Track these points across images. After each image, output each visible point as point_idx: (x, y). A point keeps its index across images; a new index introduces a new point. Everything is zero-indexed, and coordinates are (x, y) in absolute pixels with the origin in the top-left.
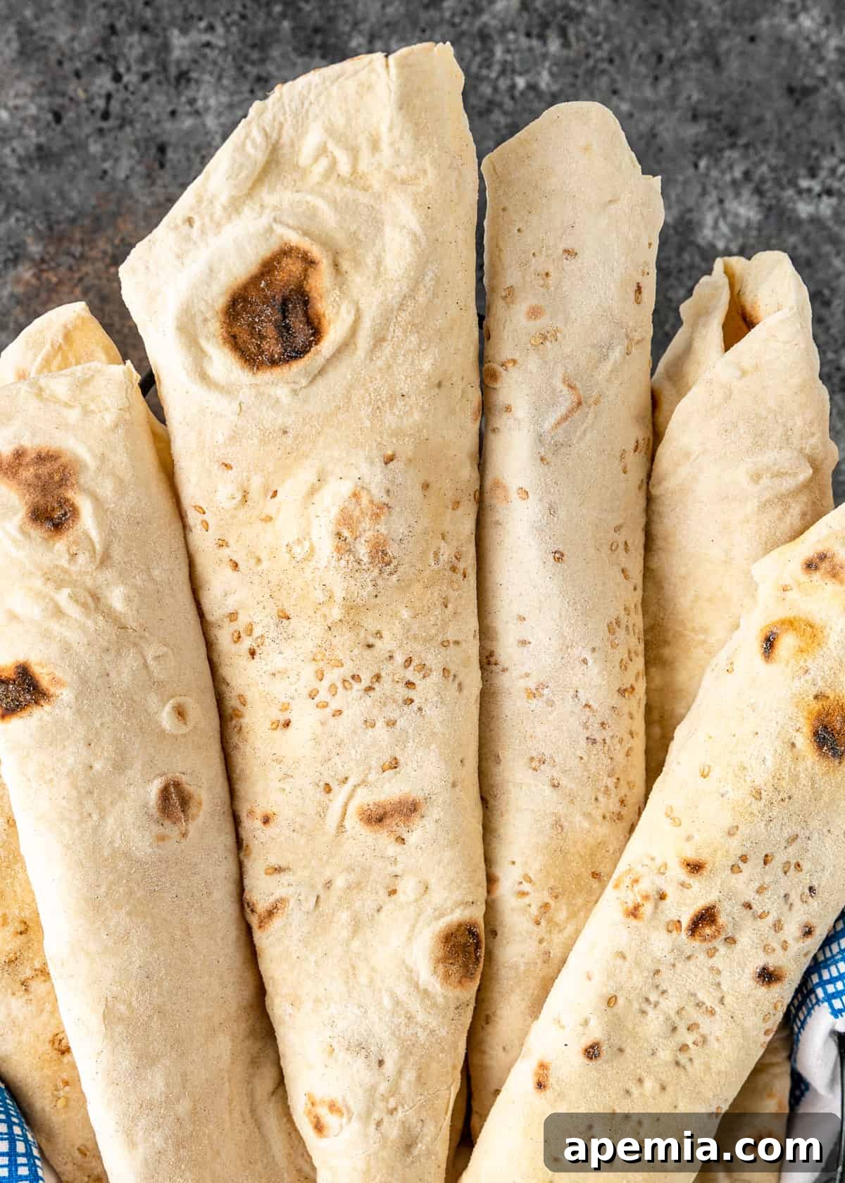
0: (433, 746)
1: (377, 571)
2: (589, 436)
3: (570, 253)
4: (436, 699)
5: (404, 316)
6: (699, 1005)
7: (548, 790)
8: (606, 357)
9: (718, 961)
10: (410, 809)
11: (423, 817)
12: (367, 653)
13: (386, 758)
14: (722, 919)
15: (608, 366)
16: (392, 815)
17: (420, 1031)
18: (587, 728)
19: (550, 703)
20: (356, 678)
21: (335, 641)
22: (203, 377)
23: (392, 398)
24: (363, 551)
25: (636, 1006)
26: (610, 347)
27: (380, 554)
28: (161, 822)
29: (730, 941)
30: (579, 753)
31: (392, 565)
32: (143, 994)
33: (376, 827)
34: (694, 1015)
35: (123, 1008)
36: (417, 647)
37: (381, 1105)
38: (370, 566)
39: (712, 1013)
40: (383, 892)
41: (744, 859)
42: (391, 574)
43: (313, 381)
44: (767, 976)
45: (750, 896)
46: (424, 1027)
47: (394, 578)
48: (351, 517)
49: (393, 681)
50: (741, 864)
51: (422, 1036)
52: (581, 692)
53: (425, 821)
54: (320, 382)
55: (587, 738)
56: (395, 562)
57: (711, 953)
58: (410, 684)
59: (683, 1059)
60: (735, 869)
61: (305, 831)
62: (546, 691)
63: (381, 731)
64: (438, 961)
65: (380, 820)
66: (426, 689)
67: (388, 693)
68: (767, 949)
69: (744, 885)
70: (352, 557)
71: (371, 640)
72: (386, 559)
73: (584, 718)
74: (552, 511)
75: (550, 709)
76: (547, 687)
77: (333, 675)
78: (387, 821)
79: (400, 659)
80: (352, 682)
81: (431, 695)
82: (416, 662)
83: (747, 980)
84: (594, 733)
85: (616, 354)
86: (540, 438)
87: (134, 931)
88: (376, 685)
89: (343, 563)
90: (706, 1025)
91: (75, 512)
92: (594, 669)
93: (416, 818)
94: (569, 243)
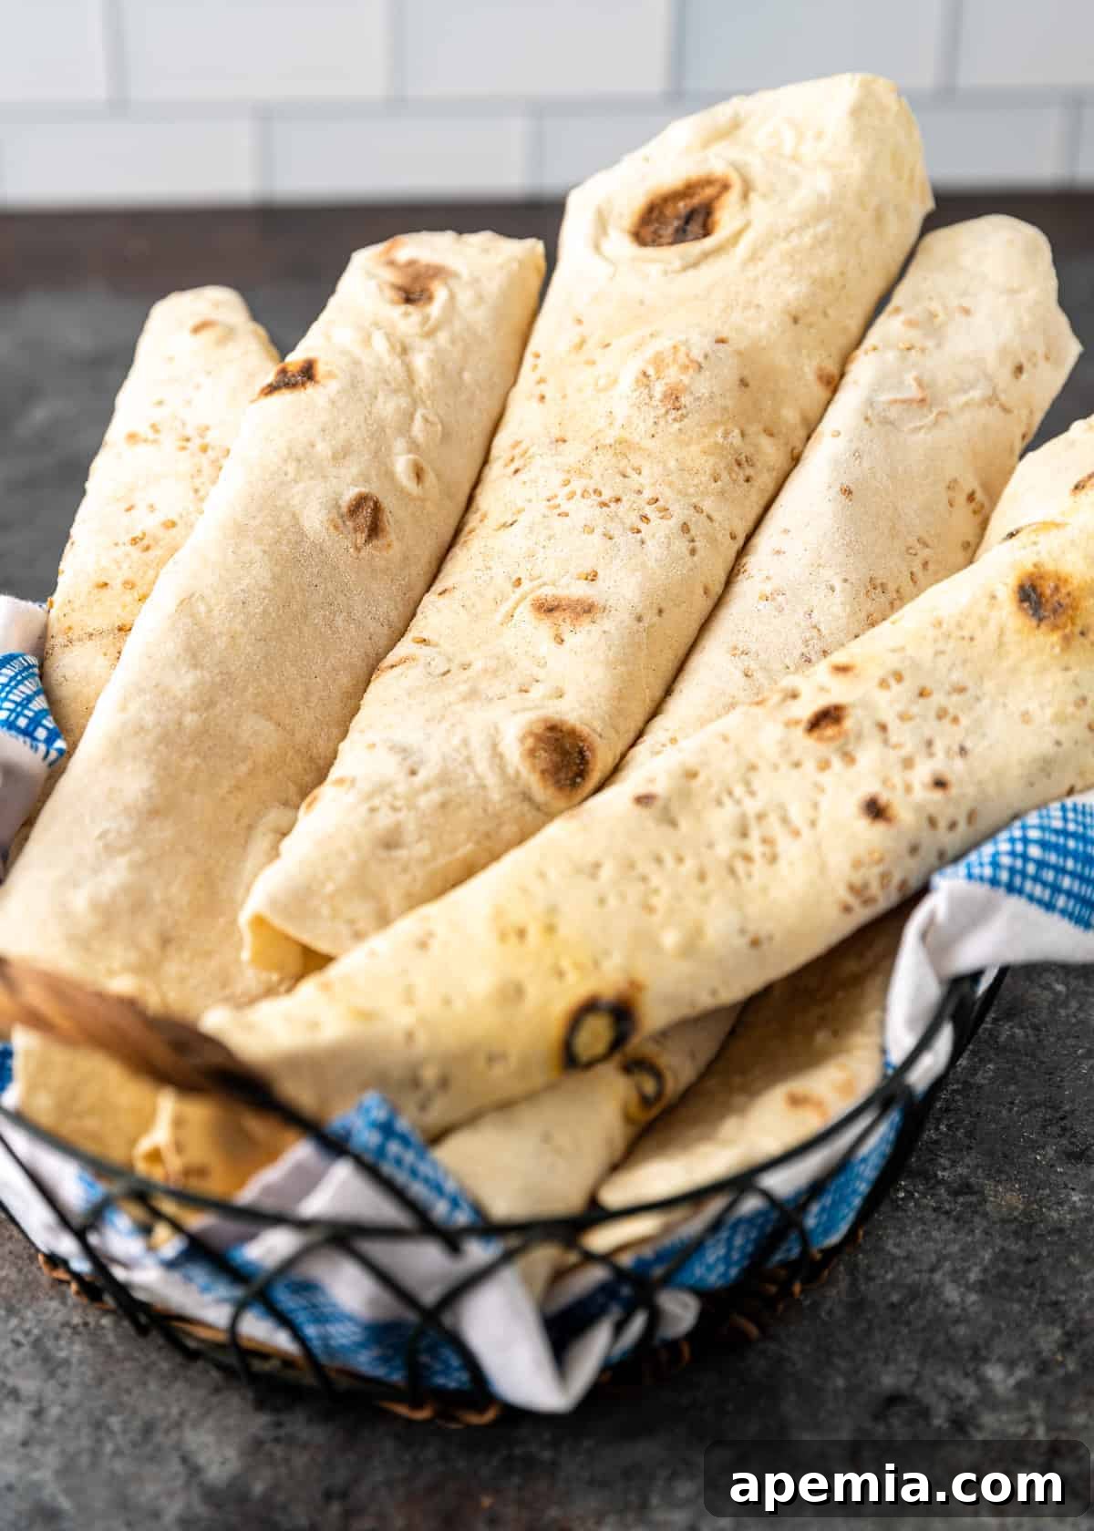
0: (638, 574)
1: (663, 411)
2: (921, 434)
3: (967, 312)
4: (663, 540)
5: (785, 246)
6: (785, 820)
7: (739, 675)
8: (965, 391)
9: (826, 779)
10: (587, 609)
11: (594, 622)
12: (619, 479)
13: (587, 568)
14: (848, 723)
15: (963, 398)
16: (564, 610)
17: (471, 776)
18: (807, 646)
19: (780, 610)
20: (598, 492)
21: (595, 459)
22: (597, 247)
23: (747, 306)
24: (659, 389)
25: (714, 790)
26: (972, 387)
27: (673, 398)
28: (345, 518)
29: (849, 758)
30: (787, 661)
31: (680, 412)
32: (228, 611)
33: (543, 616)
34: (774, 826)
35: (202, 608)
36: (668, 492)
37: (388, 797)
38: (659, 404)
39: (796, 833)
40: (514, 687)
41: (899, 677)
42: (675, 420)
43: (685, 268)
44: (875, 810)
45: (889, 717)
46: (478, 777)
47: (677, 426)
48: (663, 361)
49: (631, 506)
50: (892, 682)
51: (471, 781)
52: (815, 612)
53: (594, 627)
54: (691, 273)
55: (803, 654)
56: (683, 411)
57: (824, 765)
58: (645, 518)
59: (740, 867)
60: (883, 684)
61: (474, 611)
62: (780, 598)
63: (596, 538)
64: (531, 733)
65: (551, 610)
66: (659, 530)
67: (620, 514)
68: (885, 781)
69: (887, 704)
70: (647, 391)
71: (629, 472)
72: (677, 405)
73: (808, 635)
74: (857, 455)
75: (777, 614)
76: (783, 594)
77: (577, 485)
78: (556, 614)
79: (647, 494)
80: (592, 494)
81: (661, 534)
82: (661, 503)
83: (850, 806)
84: (812, 653)
85: (976, 394)
86: (871, 403)
87: (259, 564)
88: (613, 505)
89: (637, 393)
90: (784, 844)
91: (430, 299)
92: (839, 597)
93: (586, 619)
94: (966, 302)
